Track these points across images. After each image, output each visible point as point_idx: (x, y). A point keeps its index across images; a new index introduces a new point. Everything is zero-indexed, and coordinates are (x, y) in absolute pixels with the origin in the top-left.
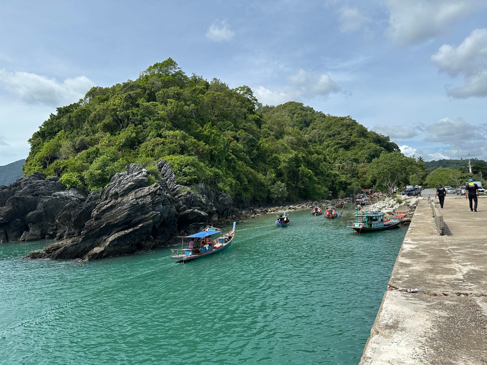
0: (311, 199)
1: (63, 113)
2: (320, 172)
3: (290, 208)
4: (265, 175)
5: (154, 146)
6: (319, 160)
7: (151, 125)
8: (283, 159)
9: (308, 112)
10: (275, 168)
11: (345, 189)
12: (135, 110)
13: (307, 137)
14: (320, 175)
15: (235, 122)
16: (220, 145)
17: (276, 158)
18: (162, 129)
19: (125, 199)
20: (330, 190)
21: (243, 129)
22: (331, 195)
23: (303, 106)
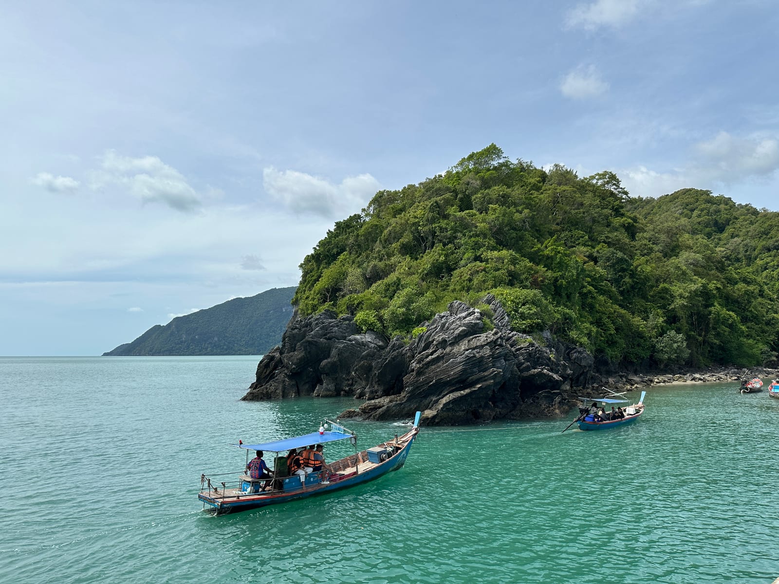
0: (733, 365)
1: (343, 228)
2: (752, 316)
3: (694, 379)
4: (646, 319)
5: (472, 274)
6: (748, 295)
7: (466, 243)
8: (678, 293)
9: (722, 206)
10: (663, 307)
12: (443, 223)
13: (720, 251)
14: (752, 321)
15: (590, 231)
16: (570, 271)
17: (666, 290)
18: (482, 249)
19: (456, 349)
20: (773, 349)
21: (604, 242)
22: (775, 359)
23: (711, 195)
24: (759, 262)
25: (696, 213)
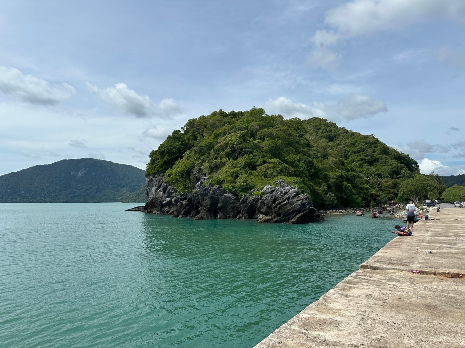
0: (350, 207)
2: (356, 186)
3: (340, 212)
4: (320, 187)
5: (266, 169)
6: (354, 177)
7: (258, 155)
8: (331, 177)
9: (332, 128)
10: (326, 182)
11: (375, 200)
12: (246, 145)
14: (356, 188)
15: (295, 148)
16: (300, 168)
17: (326, 175)
18: (266, 158)
19: (293, 200)
20: (363, 200)
21: (301, 153)
22: (364, 204)
23: (327, 121)
24: (351, 158)
25: (320, 131)
